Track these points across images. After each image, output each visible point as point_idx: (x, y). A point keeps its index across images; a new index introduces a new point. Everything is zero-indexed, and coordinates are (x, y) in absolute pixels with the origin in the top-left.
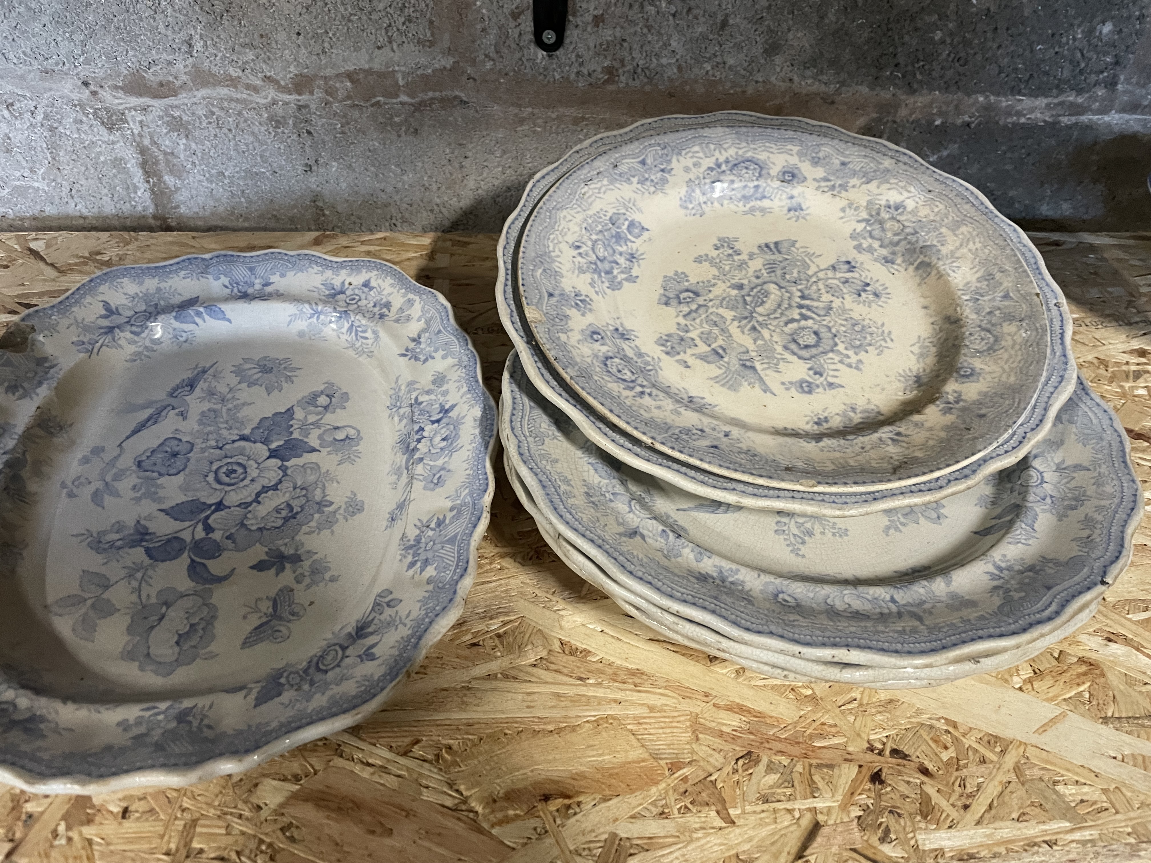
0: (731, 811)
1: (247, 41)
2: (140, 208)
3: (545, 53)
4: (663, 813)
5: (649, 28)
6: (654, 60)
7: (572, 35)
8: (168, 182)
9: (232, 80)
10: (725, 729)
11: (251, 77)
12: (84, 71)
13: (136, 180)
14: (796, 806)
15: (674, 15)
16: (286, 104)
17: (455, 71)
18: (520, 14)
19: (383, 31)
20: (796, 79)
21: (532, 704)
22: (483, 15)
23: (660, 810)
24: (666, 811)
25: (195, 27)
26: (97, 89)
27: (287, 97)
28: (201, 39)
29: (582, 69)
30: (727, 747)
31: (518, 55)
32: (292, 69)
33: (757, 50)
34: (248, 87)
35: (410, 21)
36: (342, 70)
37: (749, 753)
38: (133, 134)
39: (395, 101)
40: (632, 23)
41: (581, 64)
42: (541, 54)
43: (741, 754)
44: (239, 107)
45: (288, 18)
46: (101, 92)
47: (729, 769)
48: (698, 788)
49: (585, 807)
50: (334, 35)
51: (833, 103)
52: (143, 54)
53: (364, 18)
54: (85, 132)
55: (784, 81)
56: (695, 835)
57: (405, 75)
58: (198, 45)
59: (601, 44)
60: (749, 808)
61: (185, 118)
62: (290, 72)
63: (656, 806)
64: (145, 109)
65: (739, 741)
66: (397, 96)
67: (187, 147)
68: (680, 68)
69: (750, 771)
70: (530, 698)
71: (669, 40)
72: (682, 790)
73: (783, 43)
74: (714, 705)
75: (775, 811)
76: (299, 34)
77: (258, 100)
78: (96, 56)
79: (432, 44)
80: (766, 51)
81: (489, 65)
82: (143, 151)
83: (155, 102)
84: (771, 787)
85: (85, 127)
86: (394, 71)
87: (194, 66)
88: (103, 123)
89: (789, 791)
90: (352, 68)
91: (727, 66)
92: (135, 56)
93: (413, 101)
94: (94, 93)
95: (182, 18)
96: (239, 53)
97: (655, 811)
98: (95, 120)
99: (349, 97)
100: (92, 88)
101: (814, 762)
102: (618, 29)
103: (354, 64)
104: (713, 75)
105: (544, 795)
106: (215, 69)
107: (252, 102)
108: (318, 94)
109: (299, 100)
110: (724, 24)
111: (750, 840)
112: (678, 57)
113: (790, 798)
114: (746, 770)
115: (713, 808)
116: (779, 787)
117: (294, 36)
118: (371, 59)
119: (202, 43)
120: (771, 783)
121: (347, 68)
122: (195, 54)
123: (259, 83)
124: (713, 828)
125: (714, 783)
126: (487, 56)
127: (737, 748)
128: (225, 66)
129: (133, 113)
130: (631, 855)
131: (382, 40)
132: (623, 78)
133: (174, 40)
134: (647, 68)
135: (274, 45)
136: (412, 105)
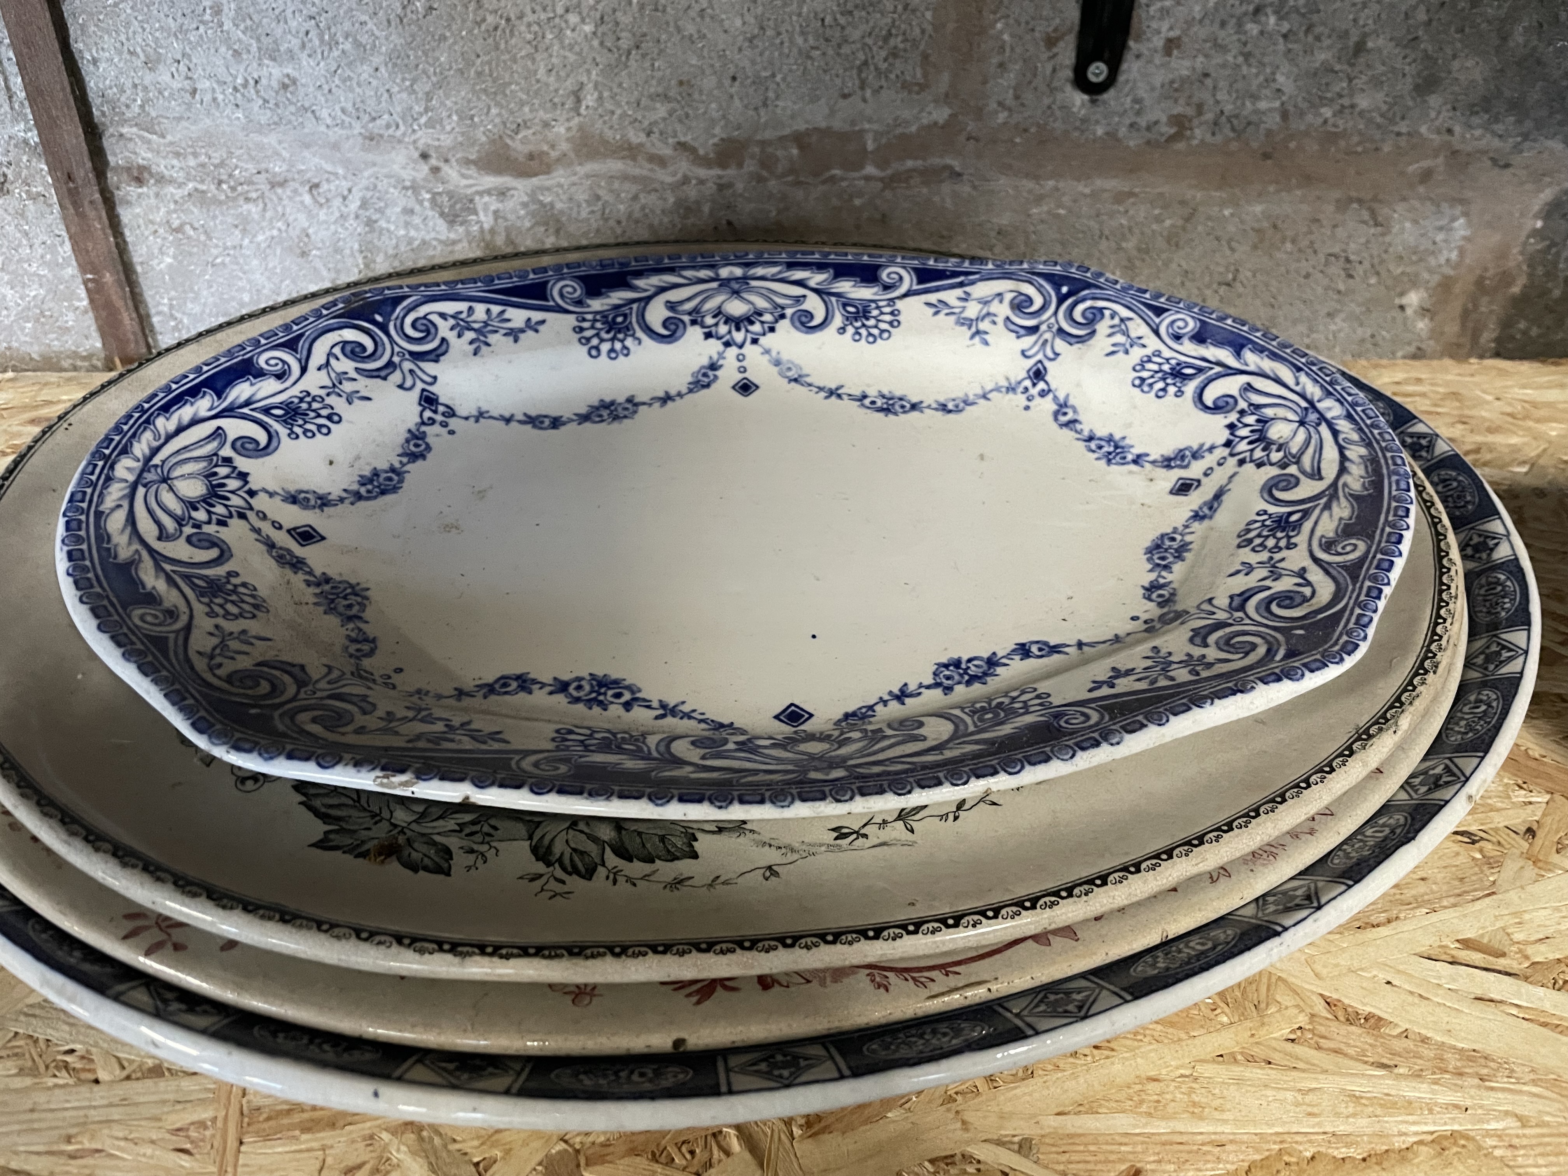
1: (660, 90)
3: (1086, 97)
5: (1247, 56)
6: (1248, 103)
7: (1131, 68)
9: (630, 148)
11: (658, 144)
12: (424, 138)
15: (1285, 36)
16: (701, 182)
17: (950, 128)
18: (1058, 39)
19: (855, 72)
20: (1457, 129)
21: (1315, 1110)
22: (1004, 42)
25: (588, 72)
26: (441, 164)
27: (704, 173)
28: (596, 87)
29: (1138, 120)
31: (1046, 101)
32: (717, 130)
33: (1405, 86)
34: (651, 158)
35: (895, 56)
36: (787, 131)
39: (856, 175)
40: (1222, 48)
41: (1138, 113)
42: (1079, 98)
44: (634, 188)
45: (722, 56)
46: (445, 168)
50: (784, 79)
51: (1507, 166)
52: (512, 112)
53: (830, 52)
54: (417, 229)
55: (1439, 132)
57: (877, 136)
58: (590, 99)
59: (1172, 82)
61: (558, 205)
62: (714, 136)
64: (502, 193)
66: (862, 167)
68: (1285, 115)
70: (1309, 1098)
71: (1273, 73)
73: (1443, 75)
76: (734, 79)
77: (664, 177)
78: (444, 115)
79: (923, 87)
80: (1417, 88)
81: (1002, 116)
83: (519, 183)
85: (417, 220)
86: (862, 131)
87: (581, 128)
88: (442, 214)
90: (802, 126)
91: (1357, 110)
92: (499, 115)
93: (883, 174)
94: (435, 170)
95: (572, 57)
96: (646, 108)
98: (432, 209)
99: (792, 171)
100: (433, 162)
102: (1200, 59)
103: (807, 122)
104: (1335, 126)
106: (609, 134)
107: (653, 180)
108: (750, 166)
109: (720, 177)
110: (1360, 48)
112: (1284, 98)
117: (727, 82)
118: (832, 112)
119: (596, 95)
121: (795, 128)
122: (583, 110)
123: (668, 152)
126: (1000, 104)
128: (624, 128)
129: (486, 199)
131: (852, 84)
132: (1197, 132)
133: (556, 91)
134: (1236, 116)
135: (696, 96)
136: (882, 180)
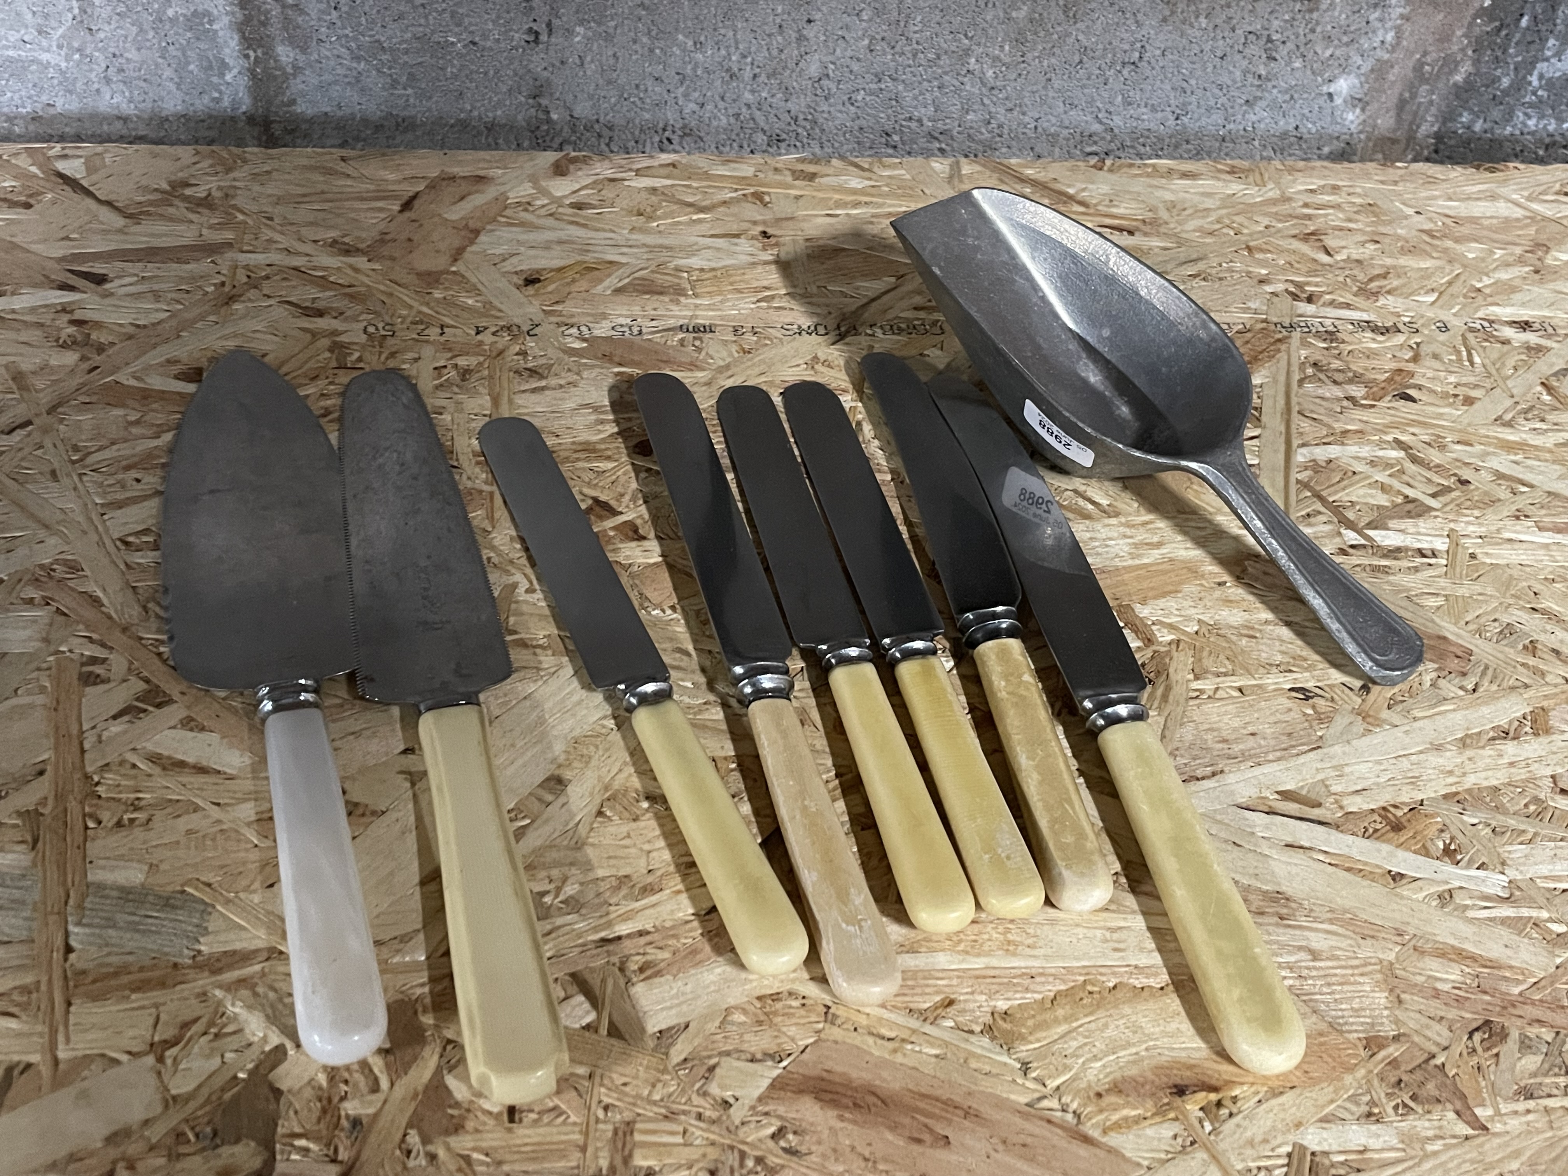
0: (1478, 1111)
4: (1369, 1115)
10: (1439, 986)
21: (1121, 946)
30: (1452, 1014)
37: (1487, 1022)
48: (1418, 1076)
49: (1247, 1105)
56: (1430, 1148)
69: (1495, 1051)
70: (1115, 936)
72: (1393, 1080)
74: (1415, 949)
84: (1534, 1075)
105: (1175, 1086)
114: (1488, 1049)
115: (1449, 1106)
116: (1546, 1075)
120: (1533, 1068)
127: (1468, 1016)
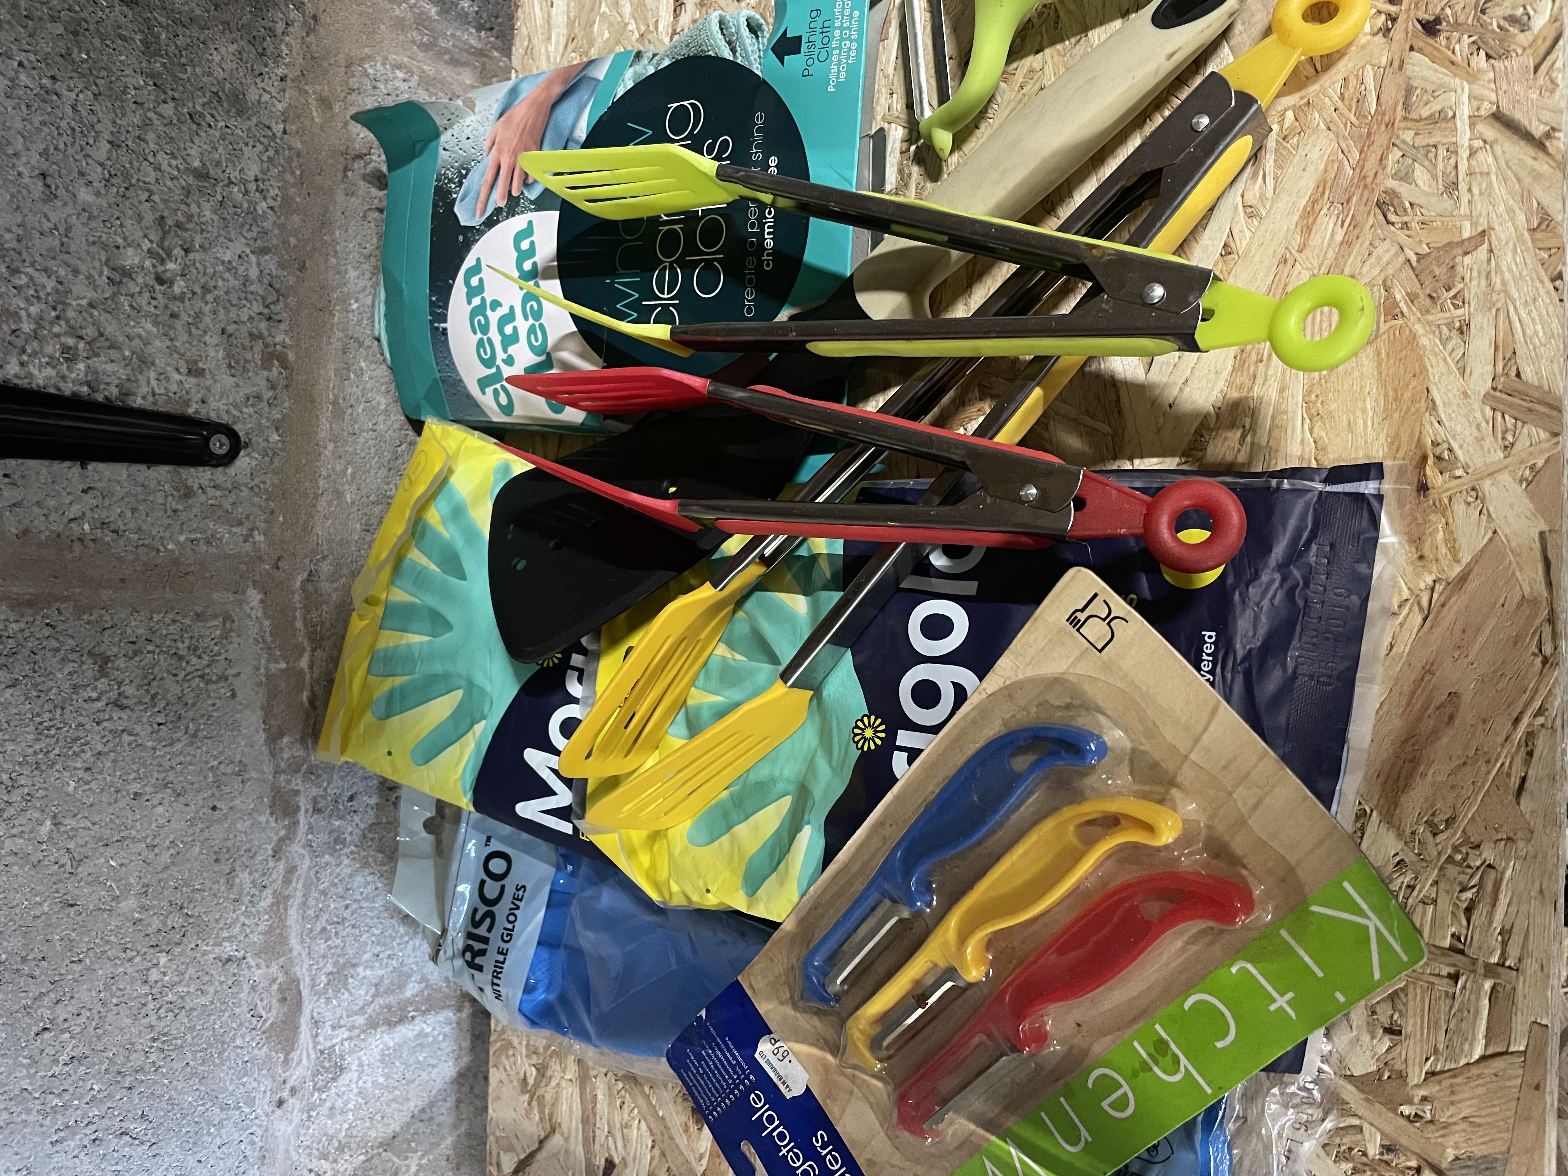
1: (223, 880)
2: (447, 1029)
3: (242, 453)
5: (206, 291)
6: (252, 288)
7: (215, 410)
8: (415, 991)
9: (277, 903)
11: (274, 876)
12: (263, 1105)
13: (410, 1034)
14: (1466, 144)
16: (311, 830)
17: (267, 587)
18: (186, 486)
19: (210, 687)
20: (280, 71)
22: (186, 539)
23: (1455, 333)
24: (1457, 325)
25: (204, 954)
26: (288, 1086)
27: (302, 828)
28: (220, 945)
29: (266, 397)
31: (245, 493)
32: (263, 819)
33: (240, 128)
34: (287, 881)
35: (195, 649)
36: (265, 748)
38: (349, 1039)
40: (198, 316)
41: (259, 399)
42: (243, 458)
43: (1381, 217)
44: (314, 894)
45: (192, 822)
46: (292, 1082)
47: (1401, 236)
52: (240, 1025)
53: (191, 713)
54: (346, 1103)
55: (283, 91)
57: (272, 659)
58: (228, 949)
59: (230, 366)
60: (1464, 209)
61: (330, 968)
62: (268, 822)
63: (1449, 338)
64: (316, 1023)
65: (1359, 218)
66: (302, 671)
67: (369, 966)
68: (264, 250)
71: (223, 262)
73: (228, 85)
75: (1470, 174)
76: (214, 808)
77: (305, 866)
78: (242, 1089)
79: (227, 618)
81: (259, 537)
82: (372, 1025)
83: (307, 1008)
85: (339, 1103)
86: (268, 676)
87: (257, 955)
88: (334, 1079)
89: (1442, 152)
90: (262, 736)
92: (243, 1037)
93: (309, 649)
94: (293, 1091)
96: (240, 892)
97: (1456, 339)
98: (329, 1089)
99: (303, 741)
100: (285, 1094)
101: (1400, 112)
102: (208, 338)
103: (257, 731)
104: (275, 198)
106: (262, 928)
107: (308, 877)
108: (297, 783)
109: (307, 811)
111: (1510, 211)
112: (248, 251)
113: (1453, 150)
117: (217, 814)
118: (249, 706)
123: (281, 865)
124: (1489, 261)
125: (1420, 257)
126: (246, 539)
128: (258, 912)
129: (321, 1038)
130: (1518, 375)
131: (222, 689)
132: (279, 339)
133: (222, 983)
134: (264, 299)
135: (229, 844)
136: (314, 650)
